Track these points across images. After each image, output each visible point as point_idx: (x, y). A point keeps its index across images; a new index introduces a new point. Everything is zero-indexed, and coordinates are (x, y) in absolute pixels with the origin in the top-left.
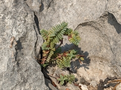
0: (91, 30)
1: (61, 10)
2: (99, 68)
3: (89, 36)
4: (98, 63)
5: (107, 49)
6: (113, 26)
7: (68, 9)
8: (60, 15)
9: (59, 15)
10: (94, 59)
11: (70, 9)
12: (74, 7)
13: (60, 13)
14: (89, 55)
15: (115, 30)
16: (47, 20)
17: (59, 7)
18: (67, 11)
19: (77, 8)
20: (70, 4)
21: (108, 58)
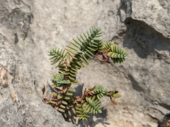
0: (94, 66)
1: (42, 42)
2: (125, 119)
3: (92, 76)
4: (121, 112)
5: (125, 90)
6: (132, 50)
7: (54, 40)
8: (43, 51)
9: (41, 50)
10: (112, 107)
11: (57, 40)
12: (61, 35)
13: (43, 47)
14: (102, 103)
15: (136, 55)
16: (26, 57)
17: (39, 38)
18: (53, 43)
19: (67, 36)
20: (55, 32)
21: (132, 101)
